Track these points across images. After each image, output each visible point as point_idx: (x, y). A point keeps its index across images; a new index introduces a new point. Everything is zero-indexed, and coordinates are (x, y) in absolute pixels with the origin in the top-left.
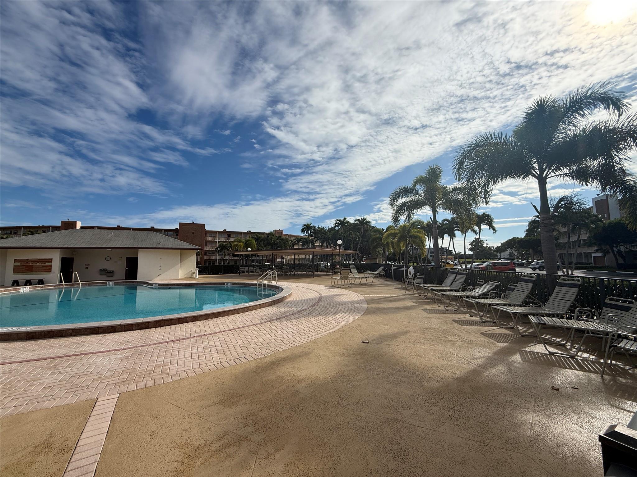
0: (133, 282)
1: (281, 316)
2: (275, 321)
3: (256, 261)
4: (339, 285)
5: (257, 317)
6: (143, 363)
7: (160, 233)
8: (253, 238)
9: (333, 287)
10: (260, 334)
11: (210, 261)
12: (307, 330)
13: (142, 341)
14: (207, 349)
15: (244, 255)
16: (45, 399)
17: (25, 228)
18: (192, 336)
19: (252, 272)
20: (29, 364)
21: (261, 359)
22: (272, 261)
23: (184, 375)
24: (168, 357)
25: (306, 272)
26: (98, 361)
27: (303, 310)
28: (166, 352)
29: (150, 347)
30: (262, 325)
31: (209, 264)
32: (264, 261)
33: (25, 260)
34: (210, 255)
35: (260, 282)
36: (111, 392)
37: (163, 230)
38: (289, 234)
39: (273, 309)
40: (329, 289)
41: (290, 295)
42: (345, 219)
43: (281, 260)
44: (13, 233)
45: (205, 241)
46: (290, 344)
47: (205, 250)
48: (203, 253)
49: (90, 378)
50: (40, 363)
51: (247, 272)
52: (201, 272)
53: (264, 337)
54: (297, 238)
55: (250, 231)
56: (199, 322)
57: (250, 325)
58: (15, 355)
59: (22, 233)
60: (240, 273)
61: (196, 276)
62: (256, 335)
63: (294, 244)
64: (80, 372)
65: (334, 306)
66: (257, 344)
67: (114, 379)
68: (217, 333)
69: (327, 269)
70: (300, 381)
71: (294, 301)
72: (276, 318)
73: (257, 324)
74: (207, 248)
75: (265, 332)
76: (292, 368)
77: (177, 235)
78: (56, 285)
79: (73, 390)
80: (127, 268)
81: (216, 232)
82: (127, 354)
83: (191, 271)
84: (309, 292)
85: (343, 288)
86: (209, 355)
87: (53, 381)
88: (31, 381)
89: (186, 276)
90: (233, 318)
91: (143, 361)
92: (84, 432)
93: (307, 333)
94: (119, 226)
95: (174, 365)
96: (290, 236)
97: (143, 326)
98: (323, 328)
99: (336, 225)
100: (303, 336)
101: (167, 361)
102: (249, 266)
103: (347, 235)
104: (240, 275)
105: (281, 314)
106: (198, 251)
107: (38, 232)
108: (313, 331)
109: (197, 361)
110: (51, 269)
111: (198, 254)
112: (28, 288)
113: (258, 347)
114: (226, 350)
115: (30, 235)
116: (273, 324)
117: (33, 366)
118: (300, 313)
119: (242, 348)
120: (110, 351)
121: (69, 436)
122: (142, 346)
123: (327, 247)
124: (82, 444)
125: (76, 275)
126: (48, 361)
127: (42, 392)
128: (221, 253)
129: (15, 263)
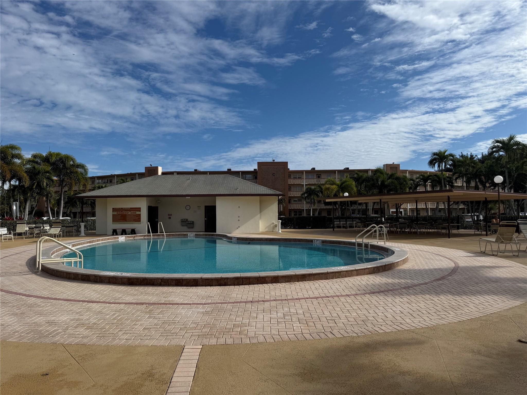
0: (213, 235)
1: (386, 289)
2: (377, 295)
3: (357, 212)
4: (495, 251)
5: (352, 286)
6: (223, 321)
7: (238, 177)
8: (351, 178)
9: (483, 254)
10: (354, 308)
11: (295, 211)
12: (424, 312)
13: (221, 298)
14: (288, 315)
15: (339, 203)
16: (146, 337)
17: (118, 176)
18: (272, 299)
19: (351, 227)
20: (132, 306)
21: (353, 337)
22: (381, 211)
23: (261, 339)
24: (246, 318)
25: (437, 229)
26: (183, 312)
27: (422, 284)
28: (245, 313)
29: (229, 305)
30: (358, 297)
31: (294, 215)
32: (370, 211)
33: (119, 209)
34: (295, 202)
35: (359, 240)
36: (195, 342)
37: (240, 173)
38: (411, 169)
39: (375, 278)
40: (473, 256)
41: (405, 261)
42: (511, 138)
43: (395, 210)
44: (109, 182)
45: (289, 185)
46: (395, 327)
47: (289, 197)
48: (287, 200)
49: (178, 326)
50: (139, 307)
51: (344, 227)
52: (284, 225)
53: (359, 312)
54: (422, 175)
55: (348, 168)
56: (279, 284)
57: (342, 296)
58: (121, 297)
59: (116, 182)
60: (333, 228)
61: (279, 230)
62: (348, 309)
63: (417, 185)
64: (170, 320)
65: (477, 284)
66: (349, 319)
67: (197, 331)
68: (299, 299)
69: (476, 225)
70: (403, 373)
71: (409, 270)
72: (378, 290)
73: (350, 295)
74: (292, 194)
75: (360, 306)
76: (394, 356)
77: (256, 178)
78: (145, 236)
79: (165, 334)
80: (206, 219)
81: (301, 172)
82: (208, 309)
83: (273, 223)
84: (437, 260)
85: (501, 257)
86: (290, 323)
87: (150, 324)
88: (134, 321)
89: (267, 229)
90: (321, 284)
91: (223, 318)
92: (175, 371)
93: (423, 315)
94: (197, 170)
95: (252, 328)
96: (412, 172)
97: (222, 282)
98: (451, 313)
99: (494, 150)
100: (417, 319)
101: (246, 322)
102: (347, 218)
103: (518, 167)
104: (334, 230)
105: (386, 286)
106: (280, 197)
107: (128, 180)
108: (433, 314)
109: (276, 327)
110: (140, 219)
111: (280, 202)
112: (125, 237)
113: (350, 323)
114: (309, 320)
115: (122, 183)
116: (374, 299)
117: (135, 308)
118: (417, 288)
119: (330, 321)
120: (193, 304)
121: (165, 372)
122: (221, 303)
123: (477, 188)
124: (175, 381)
125: (161, 224)
126: (145, 306)
127: (143, 331)
128: (309, 201)
129: (113, 212)
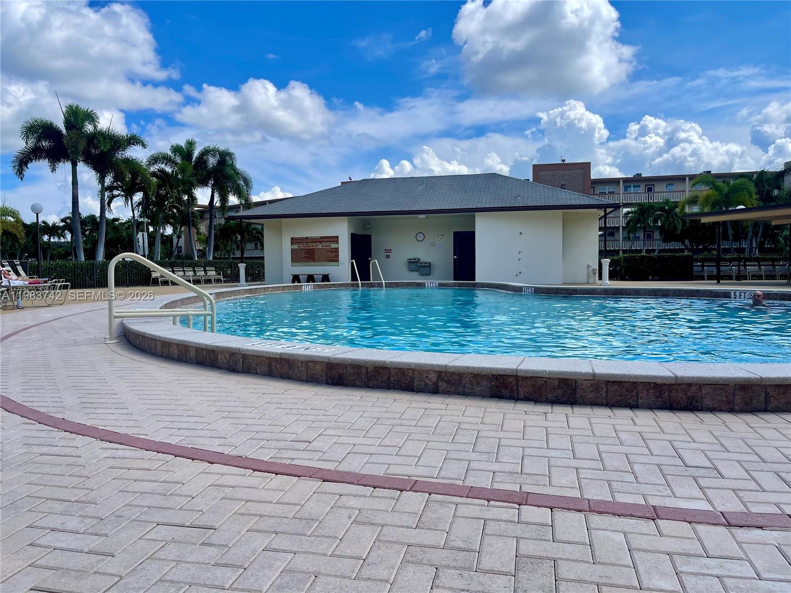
33: (302, 238)
61: (604, 279)
78: (346, 285)
80: (455, 257)
81: (615, 181)
83: (589, 266)
110: (337, 256)
125: (375, 264)
129: (292, 244)
